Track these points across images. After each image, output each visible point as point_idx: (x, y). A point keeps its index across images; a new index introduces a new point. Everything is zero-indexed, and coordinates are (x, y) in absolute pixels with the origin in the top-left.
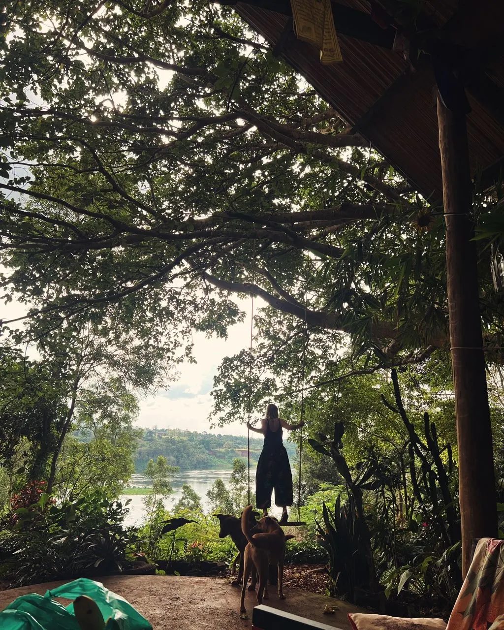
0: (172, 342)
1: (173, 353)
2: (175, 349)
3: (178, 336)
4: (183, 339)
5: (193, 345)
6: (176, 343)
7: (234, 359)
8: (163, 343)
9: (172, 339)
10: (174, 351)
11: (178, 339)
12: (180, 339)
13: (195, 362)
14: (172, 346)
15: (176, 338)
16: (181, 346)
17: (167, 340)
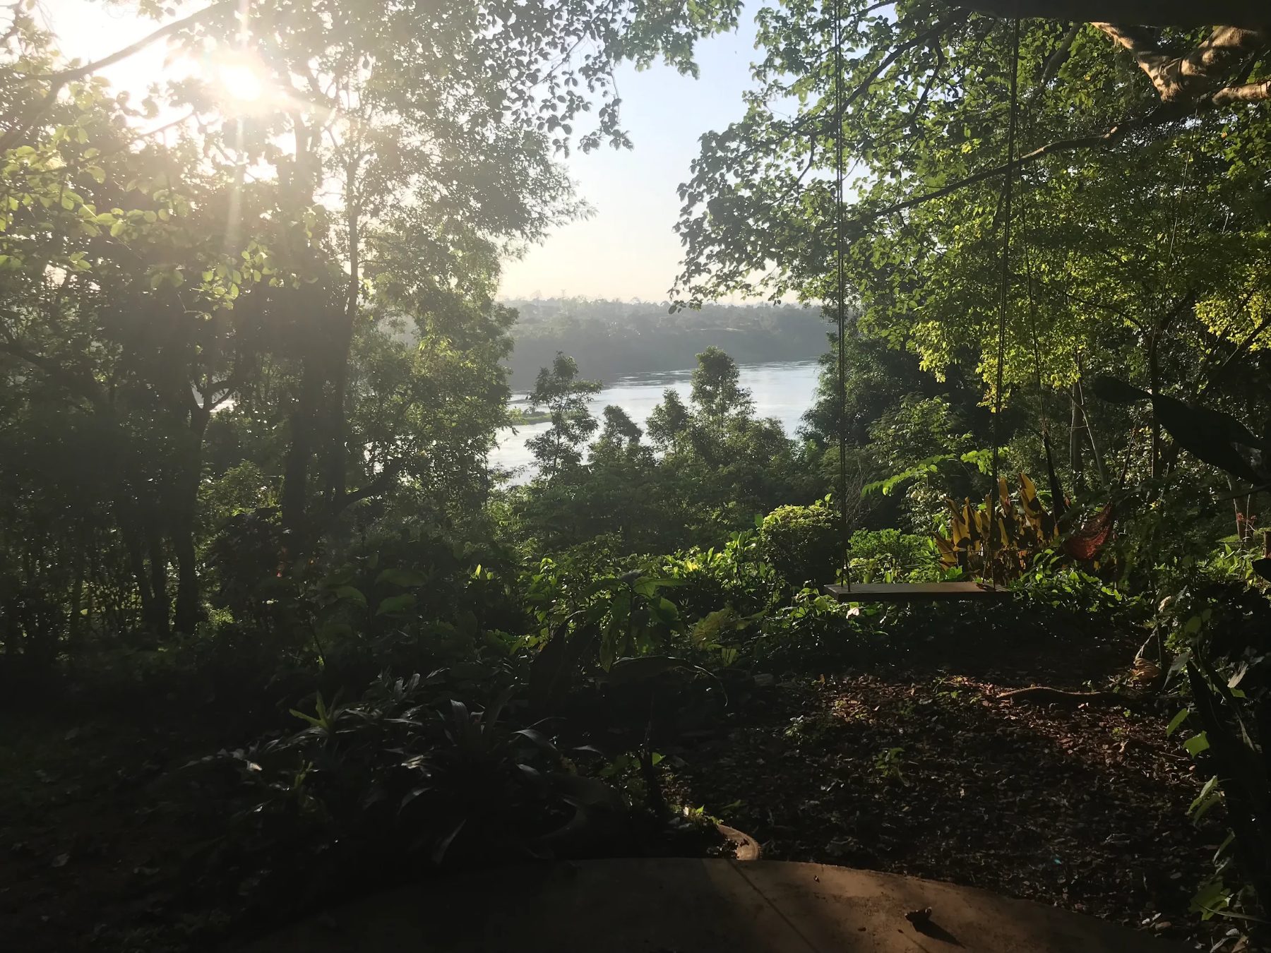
0: (561, 99)
1: (568, 129)
2: (571, 117)
3: (575, 83)
4: (592, 88)
5: (617, 102)
6: (572, 101)
7: (730, 134)
8: (538, 103)
9: (562, 91)
10: (568, 122)
11: (577, 91)
12: (581, 89)
13: (628, 144)
14: (562, 109)
15: (572, 87)
16: (586, 108)
17: (549, 96)
